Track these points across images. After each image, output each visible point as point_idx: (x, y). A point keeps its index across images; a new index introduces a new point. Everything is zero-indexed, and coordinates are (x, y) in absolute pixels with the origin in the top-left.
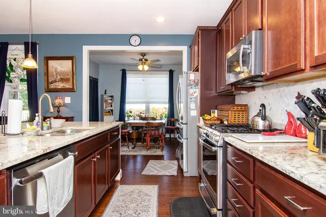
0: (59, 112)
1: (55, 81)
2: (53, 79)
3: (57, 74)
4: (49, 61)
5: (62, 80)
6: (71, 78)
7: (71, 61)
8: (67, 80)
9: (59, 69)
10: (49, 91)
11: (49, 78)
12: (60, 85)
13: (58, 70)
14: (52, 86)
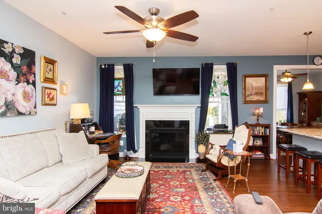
0: (258, 120)
1: (251, 95)
2: (249, 93)
3: (252, 89)
4: (246, 78)
5: (257, 94)
6: (264, 92)
7: (264, 78)
8: (261, 94)
9: (255, 84)
10: (246, 102)
11: (246, 92)
12: (255, 98)
13: (253, 86)
14: (248, 99)
